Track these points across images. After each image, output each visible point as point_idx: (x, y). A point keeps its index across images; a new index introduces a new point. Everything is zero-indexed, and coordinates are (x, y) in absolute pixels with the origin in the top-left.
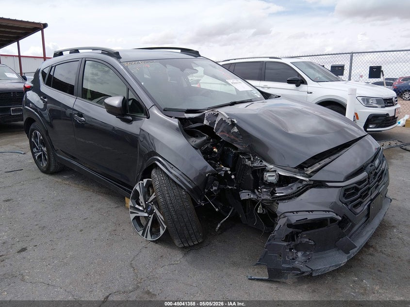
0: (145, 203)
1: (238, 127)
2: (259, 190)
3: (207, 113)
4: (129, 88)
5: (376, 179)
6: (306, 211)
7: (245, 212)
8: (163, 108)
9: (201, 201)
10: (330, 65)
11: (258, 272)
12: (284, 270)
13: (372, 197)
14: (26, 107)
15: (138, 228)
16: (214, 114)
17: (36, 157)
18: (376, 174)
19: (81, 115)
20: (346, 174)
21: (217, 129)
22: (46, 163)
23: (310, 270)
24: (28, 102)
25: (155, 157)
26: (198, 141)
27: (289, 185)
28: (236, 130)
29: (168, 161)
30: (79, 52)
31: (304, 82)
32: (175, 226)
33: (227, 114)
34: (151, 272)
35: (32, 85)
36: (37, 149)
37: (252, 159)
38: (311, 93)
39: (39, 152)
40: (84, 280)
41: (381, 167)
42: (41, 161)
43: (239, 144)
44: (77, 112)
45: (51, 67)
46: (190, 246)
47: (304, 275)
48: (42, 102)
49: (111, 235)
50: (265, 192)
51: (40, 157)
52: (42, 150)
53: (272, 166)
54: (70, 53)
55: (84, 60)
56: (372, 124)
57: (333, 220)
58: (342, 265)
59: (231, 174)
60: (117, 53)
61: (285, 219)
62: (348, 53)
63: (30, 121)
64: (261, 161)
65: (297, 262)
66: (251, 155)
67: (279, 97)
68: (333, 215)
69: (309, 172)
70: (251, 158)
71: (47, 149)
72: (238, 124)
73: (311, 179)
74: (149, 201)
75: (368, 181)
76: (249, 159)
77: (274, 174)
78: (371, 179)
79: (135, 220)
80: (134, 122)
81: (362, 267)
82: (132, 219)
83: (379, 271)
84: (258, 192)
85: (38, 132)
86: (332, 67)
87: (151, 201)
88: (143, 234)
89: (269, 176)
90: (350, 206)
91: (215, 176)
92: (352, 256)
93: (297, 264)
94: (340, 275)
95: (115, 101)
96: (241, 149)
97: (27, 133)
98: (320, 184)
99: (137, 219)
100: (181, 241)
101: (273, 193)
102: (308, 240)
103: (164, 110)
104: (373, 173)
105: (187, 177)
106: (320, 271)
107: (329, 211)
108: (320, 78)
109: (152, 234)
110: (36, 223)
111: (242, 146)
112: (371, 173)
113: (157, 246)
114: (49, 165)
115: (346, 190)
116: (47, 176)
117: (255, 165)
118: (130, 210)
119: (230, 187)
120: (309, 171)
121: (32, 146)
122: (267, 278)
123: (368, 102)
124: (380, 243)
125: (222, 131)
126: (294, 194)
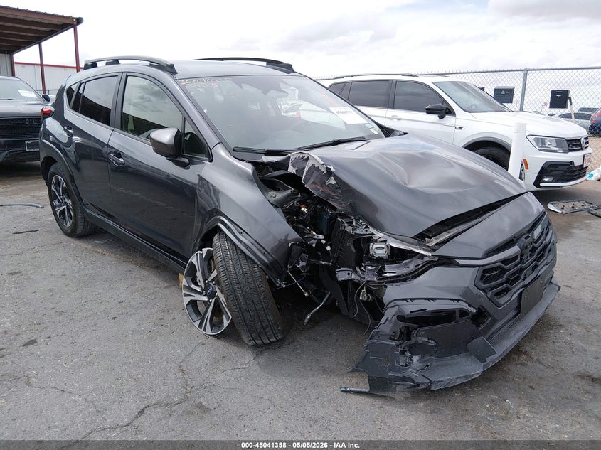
0: (204, 281)
1: (336, 178)
2: (363, 268)
3: (293, 156)
4: (186, 118)
5: (534, 257)
6: (425, 299)
7: (346, 299)
8: (233, 148)
9: (281, 281)
10: (494, 88)
11: (357, 383)
12: (390, 379)
13: (527, 282)
14: (44, 141)
15: (194, 316)
16: (303, 157)
17: (58, 213)
18: (534, 249)
19: (118, 154)
20: (485, 248)
21: (307, 180)
22: (71, 221)
23: (428, 381)
24: (47, 134)
25: (218, 217)
26: (279, 196)
27: (405, 262)
28: (332, 181)
29: (235, 224)
30: (119, 63)
31: (450, 112)
32: (243, 315)
33: (321, 158)
34: (206, 378)
35: (53, 109)
36: (59, 201)
37: (354, 224)
38: (460, 128)
39: (61, 206)
40: (113, 386)
41: (545, 239)
42: (64, 218)
43: (336, 202)
44: (113, 150)
45: (79, 83)
46: (264, 344)
47: (419, 388)
48: (66, 135)
49: (155, 325)
50: (370, 270)
51: (63, 212)
52: (66, 204)
53: (381, 235)
54: (107, 64)
55: (125, 74)
56: (547, 176)
57: (463, 313)
58: (474, 377)
59: (326, 245)
60: (172, 66)
61: (395, 309)
62: (521, 70)
63: (50, 161)
64: (367, 227)
65: (410, 370)
66: (353, 217)
67: (405, 134)
68: (465, 306)
69: (431, 245)
70: (352, 222)
71: (72, 201)
72: (336, 173)
73: (434, 253)
74: (210, 279)
75: (521, 259)
76: (350, 223)
77: (384, 246)
78: (525, 256)
79: (190, 306)
80: (191, 167)
81: (506, 381)
82: (185, 304)
83: (531, 387)
84: (361, 270)
85: (60, 178)
86: (495, 90)
87: (213, 280)
88: (200, 326)
89: (377, 248)
90: (489, 294)
91: (304, 246)
92: (492, 364)
93: (410, 372)
94: (474, 391)
95: (166, 136)
96: (340, 208)
97: (45, 178)
98: (447, 262)
99: (193, 304)
100: (252, 336)
101: (381, 272)
102: (426, 339)
103: (234, 150)
104: (530, 247)
105: (261, 246)
106: (442, 383)
107: (457, 300)
108: (476, 107)
109: (212, 326)
110: (51, 306)
111: (341, 204)
112: (526, 247)
113: (219, 343)
114: (75, 225)
115: (486, 271)
116: (72, 240)
117: (358, 232)
118: (183, 292)
119: (323, 263)
120: (433, 242)
121: (52, 197)
122: (367, 390)
123: (543, 143)
124: (537, 348)
125: (314, 183)
126: (409, 274)
